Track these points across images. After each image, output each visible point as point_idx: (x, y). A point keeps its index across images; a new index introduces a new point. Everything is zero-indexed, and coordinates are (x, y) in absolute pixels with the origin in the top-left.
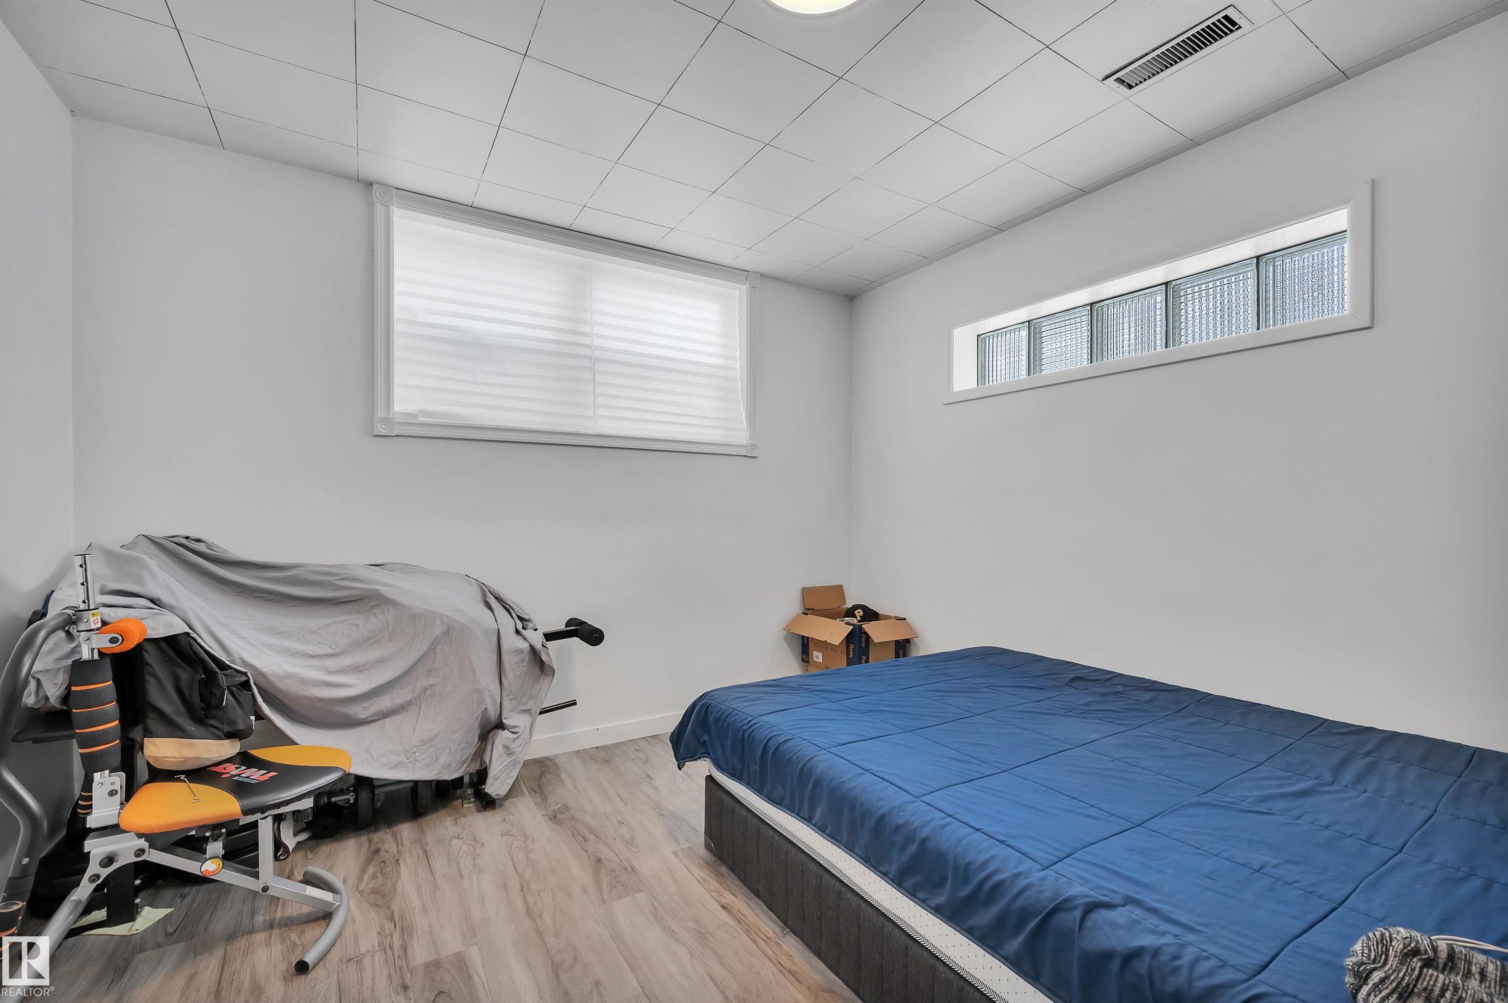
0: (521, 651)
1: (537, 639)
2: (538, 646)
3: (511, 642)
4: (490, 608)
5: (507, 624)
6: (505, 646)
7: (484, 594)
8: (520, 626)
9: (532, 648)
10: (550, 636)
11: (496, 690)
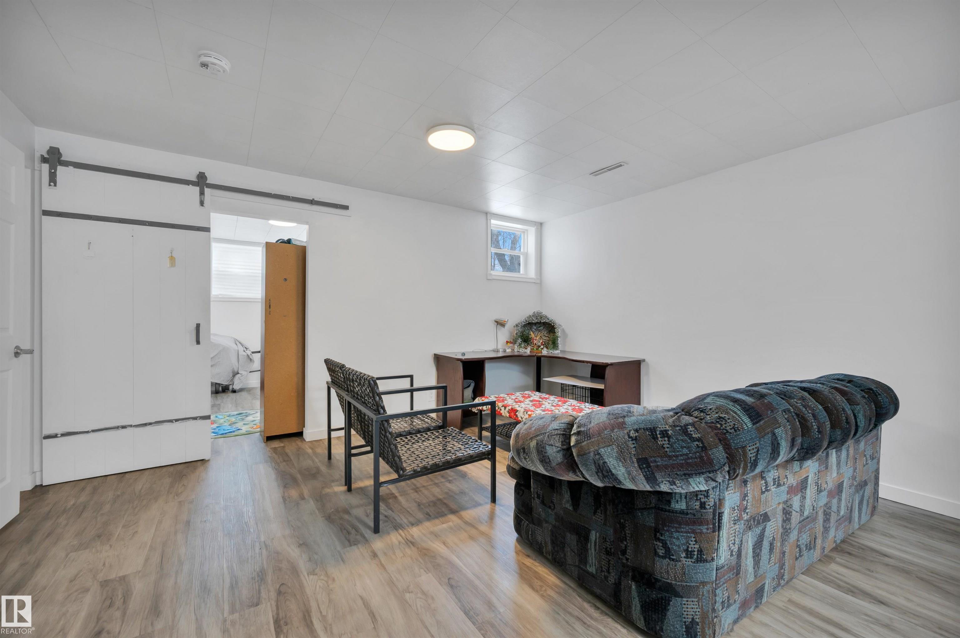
0: (244, 355)
1: (249, 353)
2: (249, 354)
3: (242, 353)
4: (237, 345)
5: (241, 349)
6: (240, 354)
7: (235, 341)
8: (245, 349)
9: (248, 355)
10: (253, 353)
11: (237, 364)
